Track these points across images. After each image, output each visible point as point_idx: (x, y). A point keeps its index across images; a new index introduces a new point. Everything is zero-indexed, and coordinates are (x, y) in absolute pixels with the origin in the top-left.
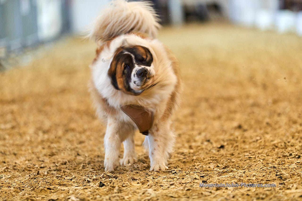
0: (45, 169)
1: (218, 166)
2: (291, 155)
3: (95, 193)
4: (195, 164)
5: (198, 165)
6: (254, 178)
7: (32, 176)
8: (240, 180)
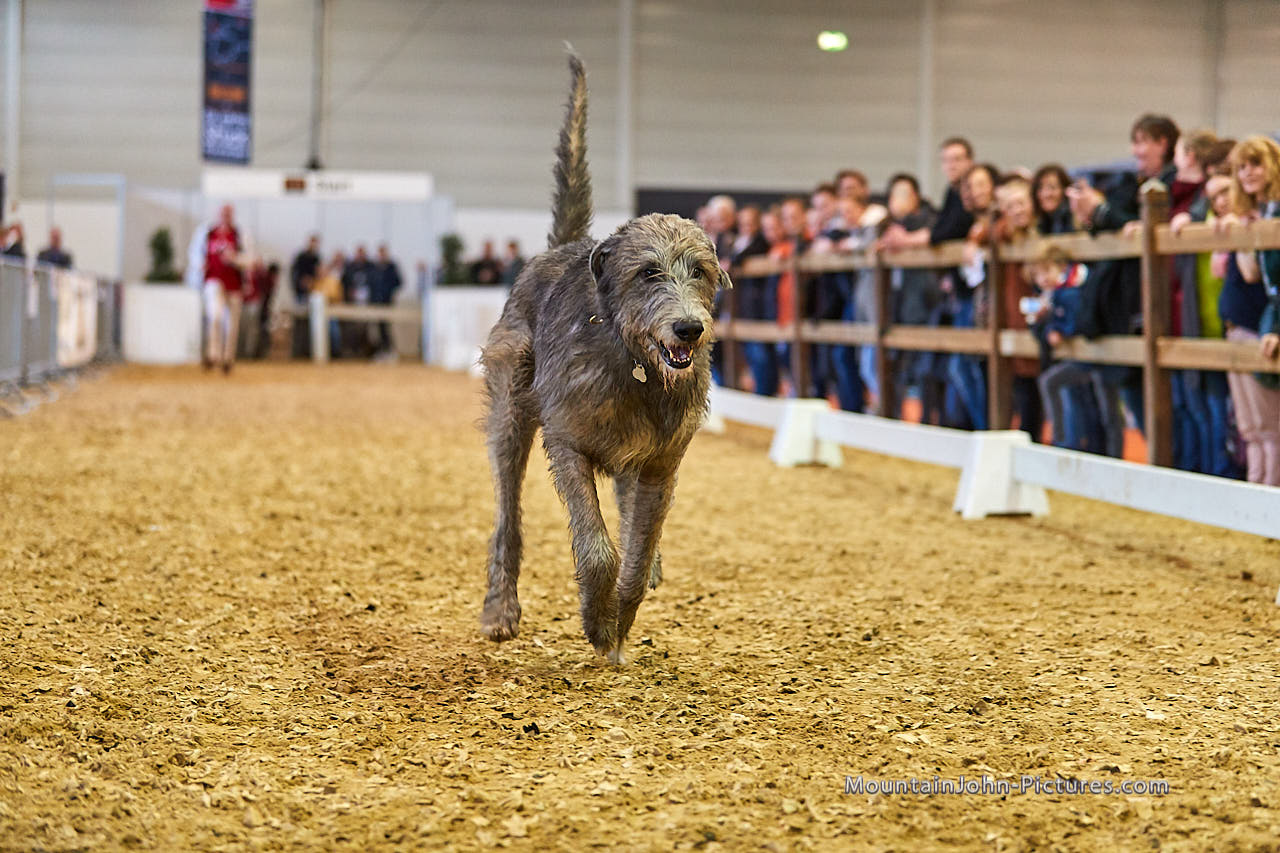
1: (360, 646)
3: (124, 683)
4: (318, 638)
5: (322, 642)
6: (423, 674)
8: (396, 675)
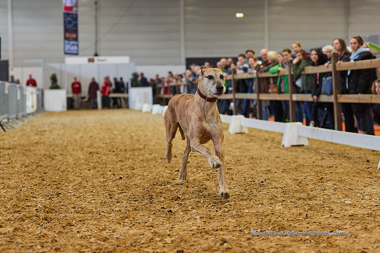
0: (25, 187)
1: (118, 189)
2: (157, 184)
3: (52, 203)
4: (106, 187)
5: (108, 188)
6: (137, 197)
7: (17, 192)
8: (130, 197)
